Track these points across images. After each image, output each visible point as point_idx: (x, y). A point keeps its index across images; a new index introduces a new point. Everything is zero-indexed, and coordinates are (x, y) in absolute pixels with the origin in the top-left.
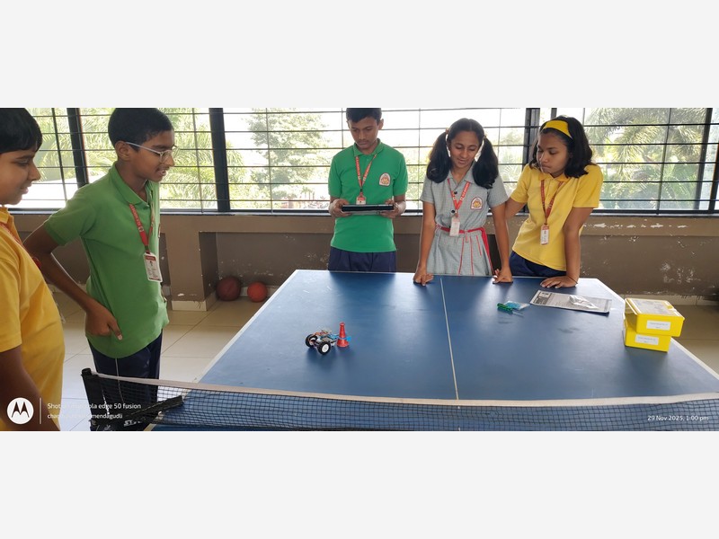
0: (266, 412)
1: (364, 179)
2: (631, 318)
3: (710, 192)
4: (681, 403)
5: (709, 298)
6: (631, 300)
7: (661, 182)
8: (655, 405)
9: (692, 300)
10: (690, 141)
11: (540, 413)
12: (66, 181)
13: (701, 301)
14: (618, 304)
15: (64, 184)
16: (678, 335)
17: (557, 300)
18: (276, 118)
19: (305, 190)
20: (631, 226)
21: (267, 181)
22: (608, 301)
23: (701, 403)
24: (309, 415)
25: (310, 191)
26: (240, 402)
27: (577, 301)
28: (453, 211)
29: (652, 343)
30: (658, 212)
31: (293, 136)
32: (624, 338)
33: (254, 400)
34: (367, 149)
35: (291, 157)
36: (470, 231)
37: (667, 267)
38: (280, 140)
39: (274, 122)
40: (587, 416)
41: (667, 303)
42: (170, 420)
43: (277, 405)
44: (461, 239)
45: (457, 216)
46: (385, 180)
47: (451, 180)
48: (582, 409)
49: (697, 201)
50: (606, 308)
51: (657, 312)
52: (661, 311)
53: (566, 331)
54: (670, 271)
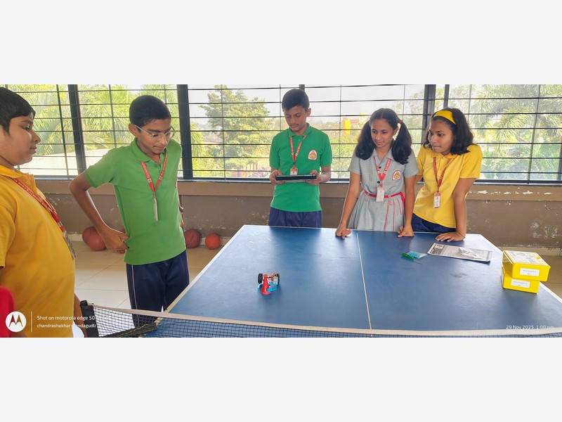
1: (296, 155)
2: (508, 267)
4: (548, 334)
6: (507, 252)
7: (531, 158)
8: (527, 335)
9: (557, 251)
10: (554, 126)
12: (67, 155)
14: (497, 255)
15: (66, 157)
16: (546, 280)
17: (449, 251)
18: (229, 107)
19: (250, 163)
20: (507, 193)
21: (221, 156)
22: (489, 252)
25: (254, 164)
27: (465, 252)
28: (379, 182)
29: (525, 286)
30: (528, 181)
31: (241, 121)
32: (502, 282)
33: (212, 327)
34: (298, 131)
37: (536, 225)
38: (231, 123)
39: (227, 109)
41: (536, 255)
43: (229, 331)
44: (386, 203)
46: (313, 155)
47: (376, 157)
49: (560, 173)
50: (487, 258)
51: (528, 261)
52: (531, 261)
53: (456, 276)
54: (538, 228)
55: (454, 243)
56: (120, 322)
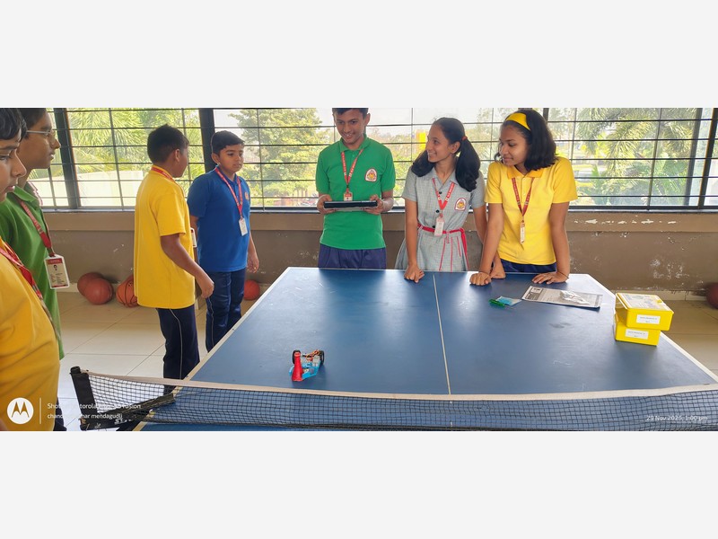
0: (258, 409)
1: (350, 175)
2: (622, 313)
3: (699, 187)
4: (669, 395)
5: (698, 293)
6: (621, 294)
7: (652, 178)
8: (644, 398)
9: (681, 295)
10: (682, 137)
11: (531, 407)
12: (53, 179)
13: (690, 296)
14: (608, 299)
15: (51, 181)
16: (668, 329)
17: (549, 295)
18: (268, 115)
19: (298, 188)
20: (622, 222)
21: (260, 179)
22: (598, 296)
23: (689, 395)
24: (301, 412)
25: (303, 189)
26: (231, 399)
27: (568, 296)
28: (438, 211)
29: (642, 337)
30: (648, 208)
31: (285, 133)
32: (615, 333)
33: (246, 396)
34: (352, 144)
35: (283, 155)
36: (451, 232)
37: (658, 263)
38: (272, 137)
39: (266, 119)
40: (577, 409)
41: (656, 297)
42: (161, 417)
43: (269, 402)
44: (442, 240)
45: (441, 216)
46: (371, 175)
47: (436, 180)
48: (572, 402)
49: (687, 196)
50: (596, 303)
51: (647, 306)
52: (651, 305)
53: (557, 326)
54: (660, 267)
55: (555, 285)
56: (125, 393)
